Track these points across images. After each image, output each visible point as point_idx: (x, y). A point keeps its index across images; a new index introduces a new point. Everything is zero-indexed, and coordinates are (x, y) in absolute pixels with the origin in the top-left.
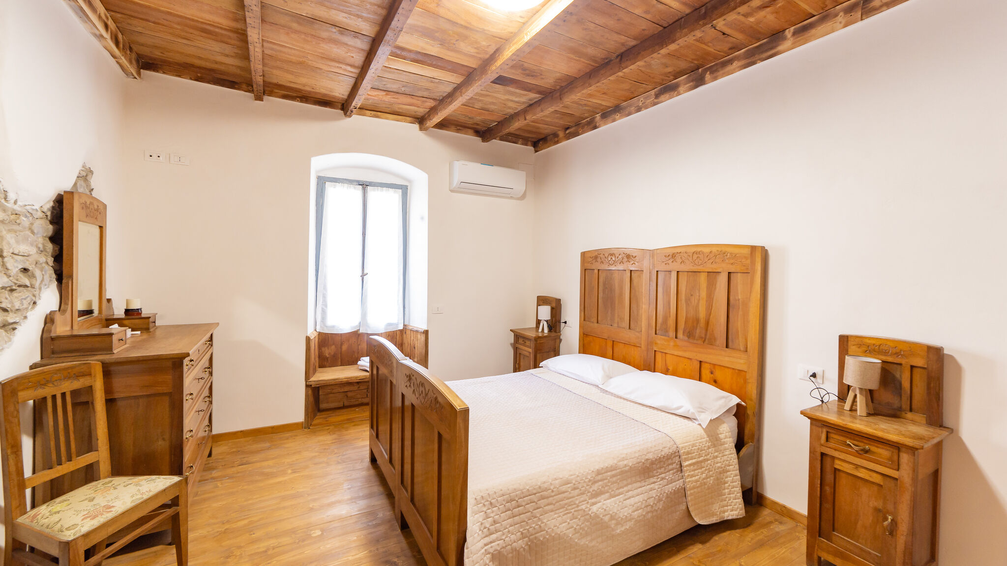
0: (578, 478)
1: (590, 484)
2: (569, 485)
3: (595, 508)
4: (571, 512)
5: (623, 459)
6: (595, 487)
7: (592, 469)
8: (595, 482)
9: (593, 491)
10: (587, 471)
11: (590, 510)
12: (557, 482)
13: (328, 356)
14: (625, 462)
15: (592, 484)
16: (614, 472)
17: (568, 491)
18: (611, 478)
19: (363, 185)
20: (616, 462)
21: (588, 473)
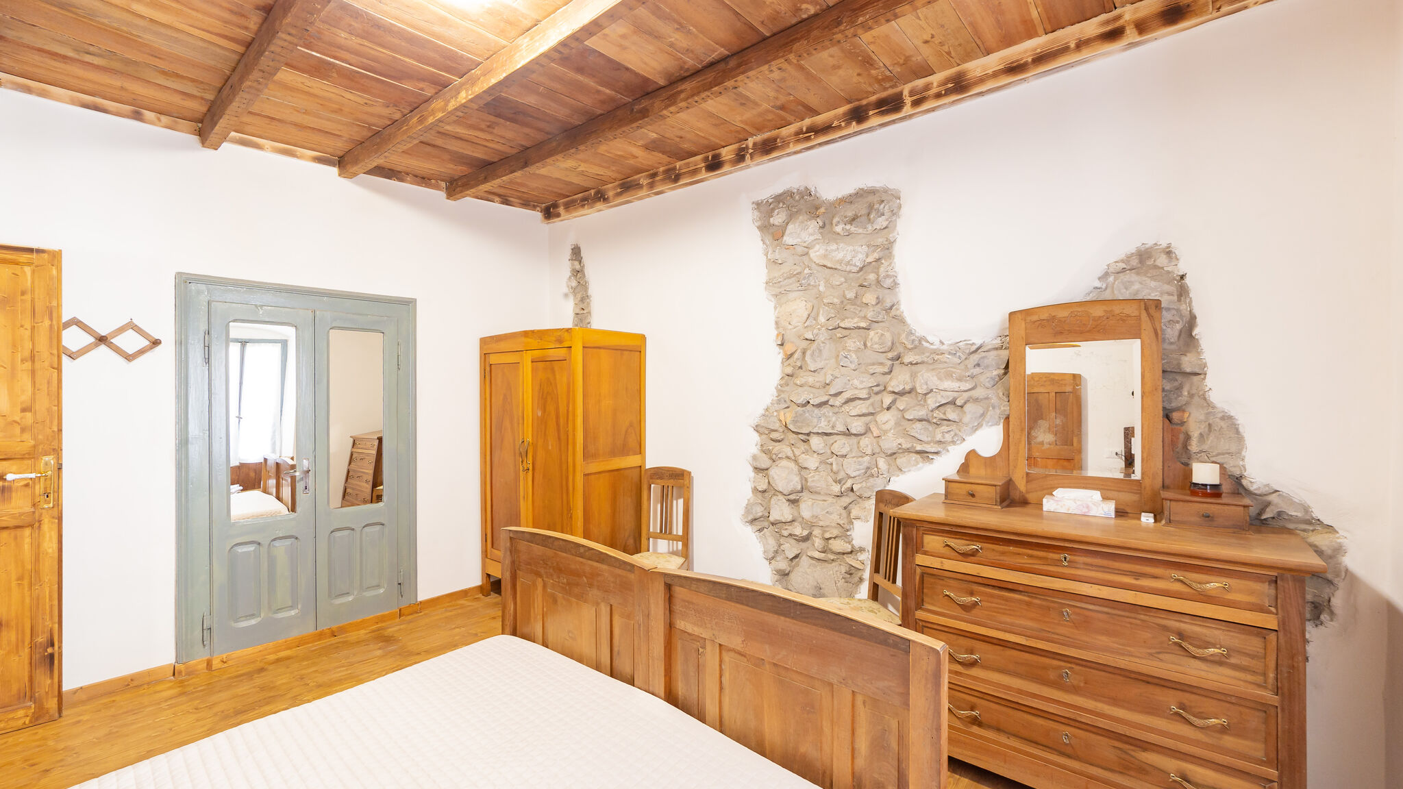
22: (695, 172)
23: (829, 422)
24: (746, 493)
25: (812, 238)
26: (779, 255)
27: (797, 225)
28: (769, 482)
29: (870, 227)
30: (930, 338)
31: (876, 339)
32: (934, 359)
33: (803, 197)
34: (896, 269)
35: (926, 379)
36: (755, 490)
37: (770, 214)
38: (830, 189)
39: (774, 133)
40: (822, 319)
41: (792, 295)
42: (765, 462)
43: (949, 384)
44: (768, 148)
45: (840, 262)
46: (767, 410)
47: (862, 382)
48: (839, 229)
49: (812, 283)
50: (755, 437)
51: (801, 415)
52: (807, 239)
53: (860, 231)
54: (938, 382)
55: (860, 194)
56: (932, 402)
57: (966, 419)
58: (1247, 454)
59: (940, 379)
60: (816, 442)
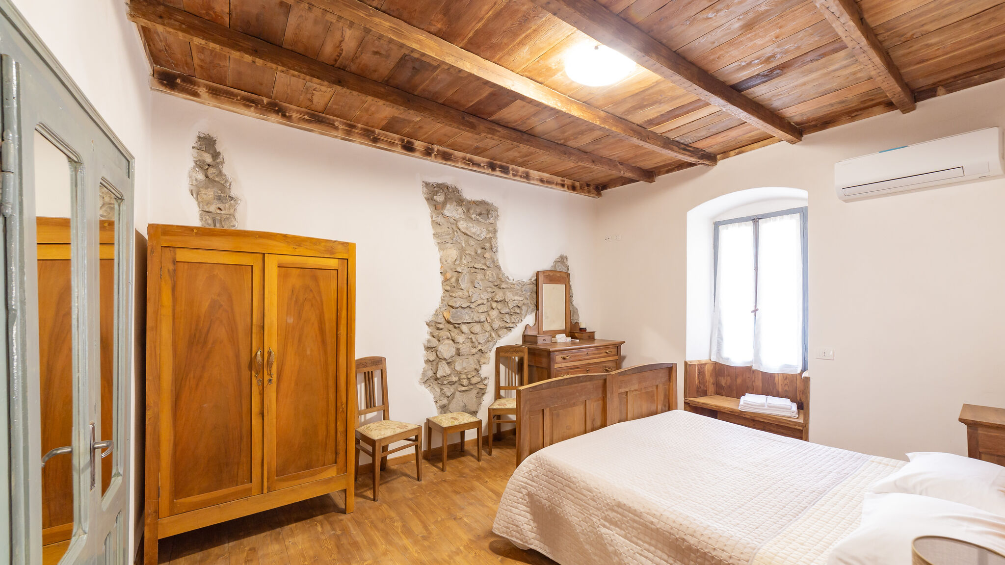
0: (600, 494)
1: (608, 507)
2: (590, 494)
3: (603, 530)
4: (584, 515)
5: (654, 516)
6: (612, 515)
7: (615, 498)
8: (613, 510)
9: (608, 515)
10: (611, 496)
11: (598, 527)
12: (583, 483)
13: (724, 385)
14: (654, 520)
15: (609, 509)
16: (636, 518)
17: (587, 497)
18: (630, 520)
19: (755, 219)
20: (642, 510)
21: (609, 497)
22: (392, 144)
23: (470, 316)
24: (421, 365)
25: (459, 216)
26: (440, 219)
27: (452, 206)
28: (437, 355)
29: (488, 220)
30: (510, 278)
31: (490, 275)
32: (512, 287)
33: (454, 192)
34: (498, 244)
35: (509, 296)
36: (428, 361)
37: (436, 193)
38: (469, 194)
39: (451, 151)
40: (464, 262)
41: (449, 245)
42: (434, 342)
43: (517, 298)
44: (446, 157)
45: (474, 234)
46: (436, 311)
47: (485, 296)
48: (473, 216)
49: (459, 241)
50: (427, 328)
51: (455, 313)
52: (456, 216)
53: (483, 221)
54: (512, 297)
55: (482, 203)
56: (511, 305)
57: (523, 312)
58: (580, 319)
59: (513, 295)
60: (464, 328)
